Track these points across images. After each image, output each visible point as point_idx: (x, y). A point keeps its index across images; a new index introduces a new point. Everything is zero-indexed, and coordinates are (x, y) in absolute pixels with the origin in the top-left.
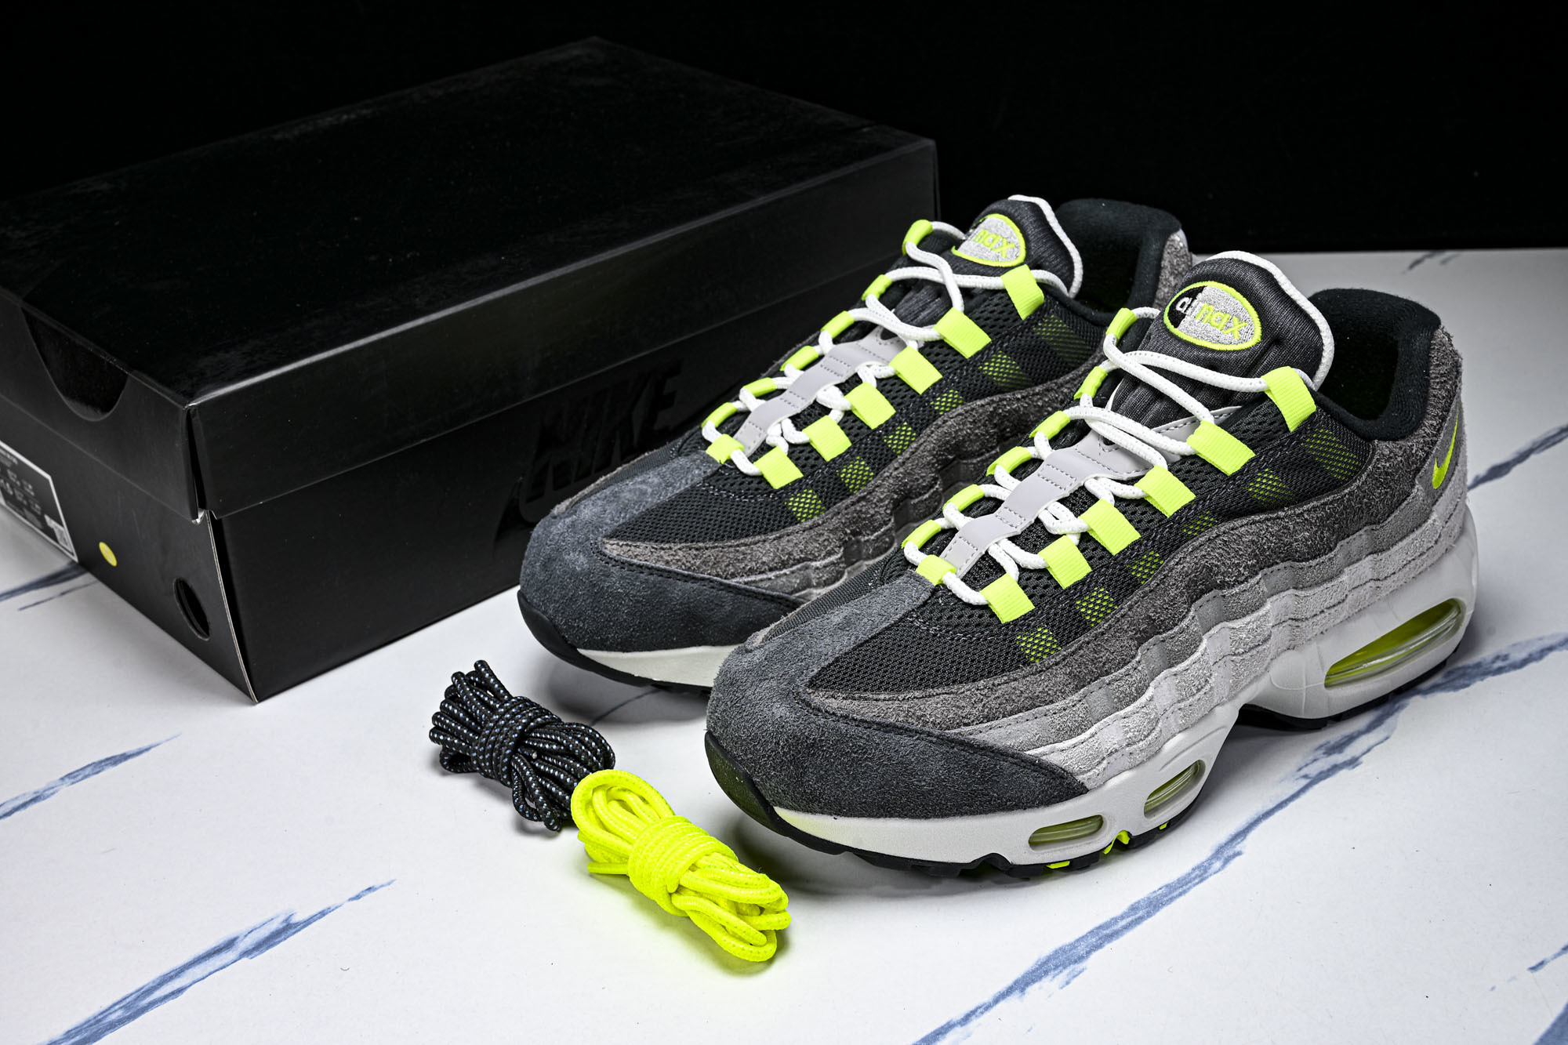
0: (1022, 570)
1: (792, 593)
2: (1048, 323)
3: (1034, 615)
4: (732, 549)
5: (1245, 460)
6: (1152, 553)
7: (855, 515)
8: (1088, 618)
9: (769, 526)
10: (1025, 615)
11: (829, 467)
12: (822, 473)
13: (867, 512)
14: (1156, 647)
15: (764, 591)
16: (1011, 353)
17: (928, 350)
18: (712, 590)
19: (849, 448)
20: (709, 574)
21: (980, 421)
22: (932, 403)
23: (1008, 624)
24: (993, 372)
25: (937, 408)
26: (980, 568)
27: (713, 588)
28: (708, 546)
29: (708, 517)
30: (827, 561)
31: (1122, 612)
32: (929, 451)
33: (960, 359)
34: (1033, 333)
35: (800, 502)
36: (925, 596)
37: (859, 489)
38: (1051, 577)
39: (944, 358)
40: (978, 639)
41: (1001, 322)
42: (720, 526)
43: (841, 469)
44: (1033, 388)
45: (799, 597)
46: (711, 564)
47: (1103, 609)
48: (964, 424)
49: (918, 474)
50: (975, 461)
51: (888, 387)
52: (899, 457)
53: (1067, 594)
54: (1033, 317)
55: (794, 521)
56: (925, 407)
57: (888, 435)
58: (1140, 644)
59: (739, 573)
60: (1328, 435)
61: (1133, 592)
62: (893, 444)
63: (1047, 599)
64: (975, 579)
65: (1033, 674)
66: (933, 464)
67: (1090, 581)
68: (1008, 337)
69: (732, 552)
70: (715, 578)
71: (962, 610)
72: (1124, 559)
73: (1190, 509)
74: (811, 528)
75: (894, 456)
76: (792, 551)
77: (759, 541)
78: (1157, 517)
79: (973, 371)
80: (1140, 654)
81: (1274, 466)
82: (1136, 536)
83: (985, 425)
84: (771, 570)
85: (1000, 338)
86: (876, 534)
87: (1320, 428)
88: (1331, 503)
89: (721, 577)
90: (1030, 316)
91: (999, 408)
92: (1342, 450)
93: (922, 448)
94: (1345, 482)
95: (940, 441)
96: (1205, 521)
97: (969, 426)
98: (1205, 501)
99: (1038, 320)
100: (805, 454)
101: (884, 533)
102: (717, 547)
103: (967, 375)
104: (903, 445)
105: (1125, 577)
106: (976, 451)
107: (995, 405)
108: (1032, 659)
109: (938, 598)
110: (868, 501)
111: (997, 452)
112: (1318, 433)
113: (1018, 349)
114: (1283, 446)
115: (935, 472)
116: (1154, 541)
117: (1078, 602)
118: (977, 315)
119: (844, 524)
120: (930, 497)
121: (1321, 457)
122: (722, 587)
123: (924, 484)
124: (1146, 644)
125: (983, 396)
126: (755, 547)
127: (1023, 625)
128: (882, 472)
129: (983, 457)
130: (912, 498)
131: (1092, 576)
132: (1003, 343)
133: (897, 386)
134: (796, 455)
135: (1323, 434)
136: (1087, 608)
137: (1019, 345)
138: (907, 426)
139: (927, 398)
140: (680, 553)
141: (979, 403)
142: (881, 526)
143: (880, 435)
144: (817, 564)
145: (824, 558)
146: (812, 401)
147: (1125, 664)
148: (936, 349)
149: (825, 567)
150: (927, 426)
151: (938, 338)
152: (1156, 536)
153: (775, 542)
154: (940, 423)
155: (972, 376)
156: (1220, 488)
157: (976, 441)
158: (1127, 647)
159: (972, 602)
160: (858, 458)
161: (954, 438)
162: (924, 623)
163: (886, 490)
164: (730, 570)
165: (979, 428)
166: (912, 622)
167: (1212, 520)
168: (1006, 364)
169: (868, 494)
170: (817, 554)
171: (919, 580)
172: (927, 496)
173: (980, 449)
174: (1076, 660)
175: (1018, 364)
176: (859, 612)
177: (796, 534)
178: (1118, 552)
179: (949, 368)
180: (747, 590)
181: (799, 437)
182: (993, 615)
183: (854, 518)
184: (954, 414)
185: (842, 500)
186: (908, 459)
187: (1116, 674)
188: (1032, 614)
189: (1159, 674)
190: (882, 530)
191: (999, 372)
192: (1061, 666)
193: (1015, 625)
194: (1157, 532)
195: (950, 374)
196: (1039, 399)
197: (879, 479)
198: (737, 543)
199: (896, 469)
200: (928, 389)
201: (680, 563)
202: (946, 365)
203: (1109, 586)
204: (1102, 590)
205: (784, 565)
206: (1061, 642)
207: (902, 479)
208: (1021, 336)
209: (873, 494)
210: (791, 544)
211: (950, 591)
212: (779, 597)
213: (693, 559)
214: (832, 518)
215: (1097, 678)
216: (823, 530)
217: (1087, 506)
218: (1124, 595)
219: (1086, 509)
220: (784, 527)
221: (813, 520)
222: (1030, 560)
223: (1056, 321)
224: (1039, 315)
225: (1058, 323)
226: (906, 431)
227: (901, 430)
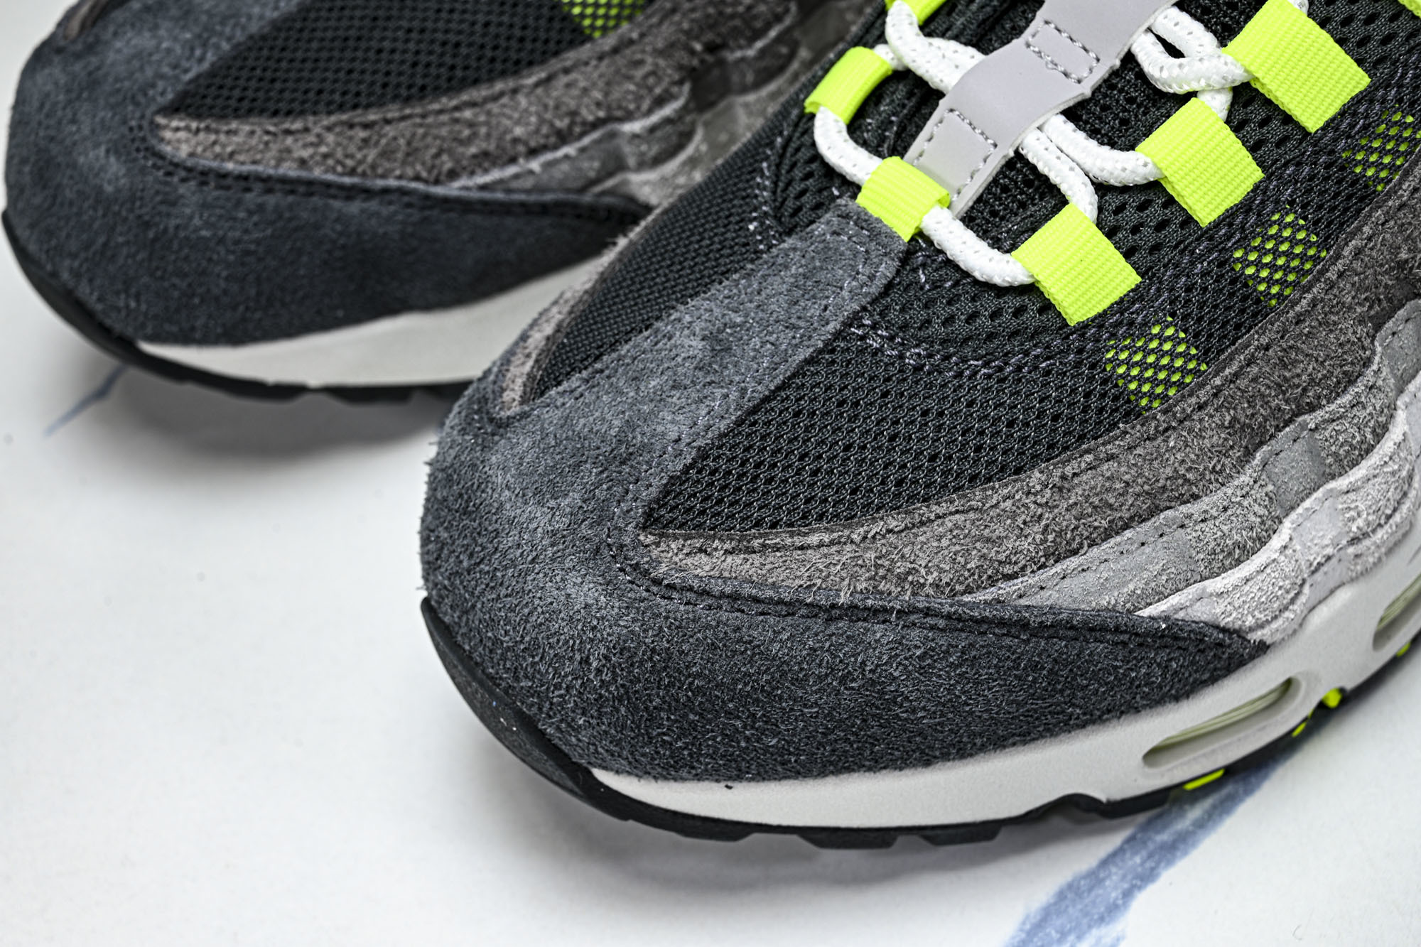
0: (1101, 188)
1: (583, 190)
3: (1141, 299)
4: (444, 118)
6: (1397, 117)
7: (710, 10)
8: (1262, 287)
9: (523, 54)
10: (1122, 300)
14: (1410, 325)
15: (522, 197)
18: (409, 211)
20: (400, 177)
23: (1084, 326)
26: (1005, 189)
27: (409, 205)
28: (390, 115)
29: (387, 44)
30: (655, 118)
31: (1340, 266)
36: (886, 269)
38: (1171, 201)
40: (1019, 369)
42: (415, 65)
45: (603, 193)
46: (400, 155)
47: (1295, 263)
53: (1211, 239)
55: (578, 36)
58: (1378, 328)
59: (464, 168)
61: (1359, 211)
63: (1167, 254)
64: (994, 213)
65: (1148, 439)
67: (1263, 202)
69: (443, 124)
70: (414, 185)
71: (973, 300)
72: (1335, 140)
74: (615, 51)
76: (579, 106)
77: (502, 94)
78: (1402, 27)
80: (1379, 349)
82: (1358, 80)
84: (533, 152)
86: (759, 44)
89: (426, 182)
102: (409, 117)
105: (1339, 182)
108: (1144, 402)
109: (915, 270)
116: (1400, 86)
117: (1238, 254)
119: (688, 33)
122: (429, 203)
124: (1390, 324)
126: (494, 107)
127: (1118, 324)
131: (1267, 187)
136: (1259, 265)
140: (330, 138)
142: (768, 26)
144: (635, 127)
145: (650, 112)
147: (1351, 382)
149: (653, 129)
152: (1403, 76)
153: (539, 91)
158: (1353, 344)
159: (998, 280)
162: (892, 338)
164: (443, 163)
166: (863, 338)
170: (632, 107)
171: (870, 227)
174: (1243, 391)
176: (738, 320)
177: (583, 69)
178: (1321, 124)
180: (484, 203)
182: (1047, 306)
183: (708, 16)
187: (1332, 407)
188: (1136, 295)
190: (773, 33)
192: (1210, 410)
193: (1100, 327)
194: (1405, 65)
198: (454, 102)
201: (330, 162)
203: (1304, 207)
204: (1290, 218)
205: (563, 138)
206: (1206, 352)
210: (575, 92)
211: (941, 252)
212: (558, 204)
213: (360, 149)
214: (660, 23)
215: (1291, 421)
216: (643, 52)
217: (1241, 14)
218: (1342, 224)
219: (1238, 23)
220: (556, 54)
221: (620, 31)
222: (1119, 166)
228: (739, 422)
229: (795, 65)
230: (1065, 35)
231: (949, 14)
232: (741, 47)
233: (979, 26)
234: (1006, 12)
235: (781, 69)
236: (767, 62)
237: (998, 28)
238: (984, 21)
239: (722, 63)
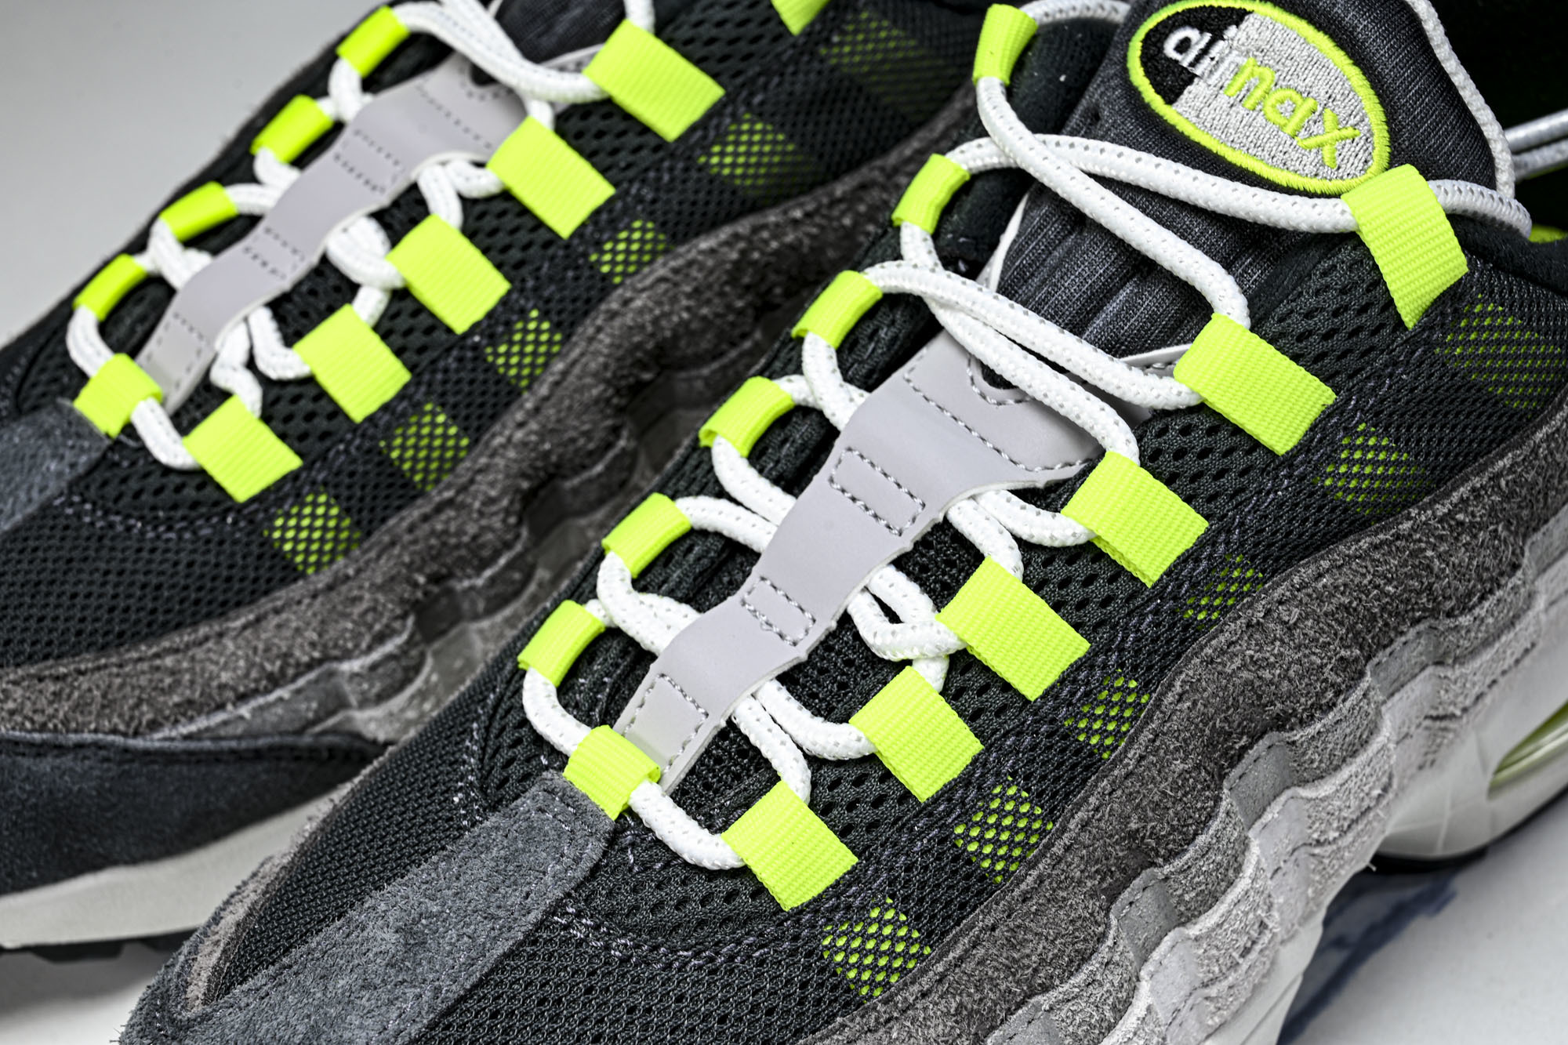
0: (815, 762)
1: (300, 732)
2: (856, 32)
3: (857, 881)
4: (145, 666)
5: (1313, 412)
6: (1119, 683)
7: (433, 541)
8: (986, 864)
9: (230, 595)
10: (838, 882)
11: (363, 436)
12: (347, 451)
13: (460, 532)
14: (1148, 893)
15: (233, 744)
16: (773, 115)
17: (575, 124)
18: (106, 765)
19: (406, 387)
20: (96, 731)
21: (710, 287)
22: (594, 257)
23: (799, 912)
24: (734, 165)
25: (605, 269)
26: (718, 760)
27: (107, 760)
28: (83, 667)
29: (82, 589)
30: (376, 656)
31: (1066, 839)
32: (595, 375)
33: (653, 142)
34: (822, 61)
35: (298, 528)
36: (593, 851)
37: (437, 481)
38: (887, 775)
39: (617, 143)
40: (731, 958)
41: (743, 47)
42: (112, 610)
43: (390, 438)
44: (829, 188)
45: (324, 733)
46: (94, 708)
47: (1020, 837)
48: (674, 300)
49: (575, 428)
50: (705, 371)
51: (489, 222)
52: (526, 395)
53: (930, 814)
54: (818, 27)
55: (288, 572)
56: (577, 268)
57: (495, 345)
58: (1112, 899)
59: (167, 718)
60: (1494, 314)
61: (1084, 781)
62: (507, 365)
63: (886, 832)
64: (707, 786)
65: (870, 1030)
66: (608, 401)
67: (983, 775)
68: (762, 80)
69: (143, 672)
70: (111, 738)
71: (684, 883)
72: (1056, 709)
73: (1197, 561)
74: (330, 588)
75: (512, 394)
76: (290, 647)
77: (207, 639)
78: (1121, 589)
79: (686, 170)
80: (1114, 922)
81: (1377, 414)
82: (1076, 646)
83: (722, 294)
84: (242, 698)
85: (743, 85)
86: (488, 573)
87: (1473, 304)
88: (1511, 470)
89: (125, 735)
90: (812, 24)
91: (754, 249)
92: (1529, 343)
93: (577, 370)
94: (1535, 413)
95: (619, 347)
96: (1234, 581)
97: (684, 302)
98: (1229, 532)
99: (831, 31)
100: (305, 405)
101: (509, 566)
102: (106, 666)
103: (672, 180)
104: (533, 365)
105: (1063, 751)
106: (707, 351)
107: (742, 245)
108: (864, 991)
109: (624, 850)
110: (462, 507)
111: (757, 344)
112: (1470, 315)
113: (787, 104)
114: (1395, 364)
115: (615, 416)
116: (1121, 650)
117: (959, 830)
118: (685, 32)
119: (409, 566)
120: (608, 468)
121: (1481, 371)
122: (129, 756)
123: (591, 446)
124: (1125, 895)
125: (714, 225)
126: (199, 653)
127: (834, 909)
128: (486, 437)
129: (725, 360)
130: (565, 477)
131: (986, 760)
132: (752, 94)
133: (509, 217)
134: (283, 408)
135: (1483, 315)
136: (981, 840)
137: (791, 94)
138: (540, 320)
139: (581, 249)
140: (18, 693)
141: (704, 245)
142: (497, 554)
143: (476, 347)
144: (354, 665)
145: (370, 649)
146: (314, 259)
147: (1085, 960)
148: (595, 122)
149: (374, 667)
150: (586, 314)
151: (597, 97)
152: (1123, 640)
153: (248, 633)
154: (614, 306)
155: (684, 181)
156: (1260, 492)
157: (703, 331)
158: (1085, 919)
159: (707, 864)
160: (428, 407)
161: (652, 335)
162: (597, 927)
163: (500, 477)
164: (142, 714)
165: (708, 302)
166: (566, 927)
167: (1249, 574)
168: (762, 143)
169: (458, 492)
170: (350, 645)
172: (599, 468)
173: (716, 346)
174: (970, 976)
175: (790, 138)
177: (295, 608)
178: (1040, 692)
179: (629, 166)
180: (190, 753)
181: (283, 363)
182: (760, 890)
183: (431, 547)
184: (648, 282)
185: (399, 508)
186: (546, 399)
187: (1066, 987)
188: (853, 877)
189: (1158, 944)
190: (502, 561)
191: (747, 165)
192: (935, 997)
193: (816, 911)
194: (1125, 628)
195: (631, 181)
196: (843, 213)
197: (481, 454)
198: (154, 650)
199: (521, 425)
200: (583, 225)
201: (18, 718)
202: (623, 158)
203: (1027, 778)
204: (1012, 791)
205: (275, 681)
206: (930, 934)
207: (537, 444)
208: (794, 73)
209: (473, 488)
210: (288, 633)
211: (650, 830)
212: (271, 748)
213: (51, 703)
214: (379, 557)
215: (1023, 1003)
216: (361, 587)
217: (960, 571)
218: (1067, 795)
219: (958, 581)
220: (266, 593)
221: (335, 567)
222: (832, 740)
223: (874, 25)
224: (834, 19)
225: (879, 29)
226: (538, 331)
227: (525, 331)
228: (432, 1026)
229: (532, 588)
230: (780, 593)
231: (666, 565)
232: (469, 577)
233: (695, 579)
234: (724, 563)
235: (516, 594)
236: (499, 589)
237: (716, 580)
238: (701, 573)
239: (450, 592)
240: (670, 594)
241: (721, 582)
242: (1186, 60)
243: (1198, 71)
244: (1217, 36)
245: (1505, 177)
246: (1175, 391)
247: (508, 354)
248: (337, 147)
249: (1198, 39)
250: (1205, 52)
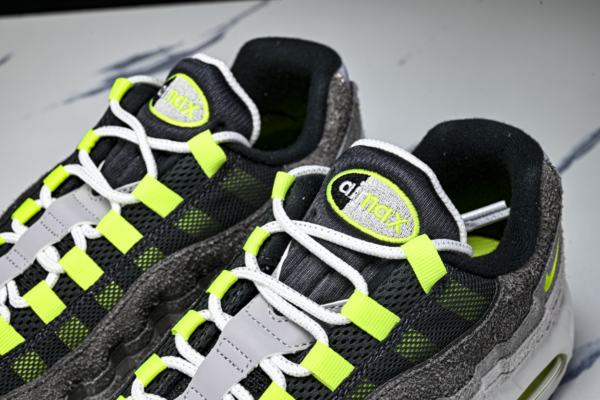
2: (232, 176)
5: (392, 326)
7: (75, 368)
11: (48, 329)
12: (42, 335)
13: (85, 365)
16: (202, 207)
17: (128, 212)
19: (64, 311)
21: (179, 271)
22: (135, 261)
24: (187, 226)
25: (140, 265)
32: (136, 305)
33: (157, 218)
34: (220, 187)
35: (24, 365)
37: (76, 346)
39: (144, 219)
41: (190, 183)
43: (59, 330)
44: (224, 232)
48: (165, 276)
49: (128, 324)
50: (178, 301)
51: (97, 248)
52: (110, 313)
54: (218, 175)
55: (20, 382)
56: (129, 265)
57: (98, 295)
60: (458, 287)
62: (103, 302)
66: (141, 314)
68: (197, 195)
73: (350, 381)
74: (35, 387)
75: (105, 312)
78: (323, 392)
79: (170, 228)
81: (416, 325)
83: (183, 273)
85: (190, 197)
86: (96, 379)
87: (450, 283)
88: (467, 342)
90: (216, 174)
91: (195, 256)
92: (472, 296)
93: (129, 303)
94: (476, 321)
95: (145, 294)
96: (364, 388)
97: (169, 277)
98: (362, 370)
99: (223, 177)
100: (27, 318)
101: (104, 376)
103: (164, 232)
104: (112, 302)
106: (178, 294)
107: (191, 255)
110: (86, 355)
111: (197, 290)
112: (449, 288)
113: (207, 203)
114: (422, 307)
115: (144, 319)
118: (169, 178)
119: (65, 378)
120: (141, 338)
121: (454, 308)
123: (135, 331)
125: (180, 248)
128: (95, 329)
129: (186, 297)
130: (125, 342)
132: (194, 200)
133: (104, 246)
134: (18, 319)
135: (454, 287)
137: (208, 199)
138: (115, 285)
139: (130, 258)
141: (177, 255)
142: (99, 372)
143: (91, 295)
146: (32, 262)
148: (136, 211)
150: (132, 282)
151: (137, 202)
154: (143, 279)
155: (169, 232)
156: (373, 355)
157: (177, 287)
160: (73, 318)
161: (157, 289)
163: (100, 343)
165: (178, 276)
167: (370, 385)
168: (198, 217)
169: (84, 350)
172: (138, 338)
173: (182, 292)
175: (209, 215)
177: (22, 395)
179: (148, 227)
181: (19, 302)
183: (74, 371)
184: (155, 270)
185: (62, 356)
186: (118, 314)
190: (101, 375)
191: (192, 226)
195: (149, 233)
196: (229, 242)
197: (92, 336)
199: (108, 324)
200: (131, 249)
202: (146, 225)
207: (114, 331)
208: (210, 192)
209: (89, 348)
214: (54, 375)
216: (47, 387)
217: (264, 385)
219: (264, 389)
220: (11, 390)
221: (37, 379)
223: (239, 173)
224: (224, 172)
225: (241, 175)
226: (114, 289)
227: (110, 289)
229: (114, 383)
230: (199, 394)
231: (157, 382)
232: (89, 381)
233: (168, 388)
234: (179, 381)
235: (108, 386)
236: (101, 384)
237: (176, 388)
238: (170, 385)
239: (82, 386)
240: (158, 394)
241: (177, 388)
242: (347, 193)
243: (351, 197)
244: (358, 185)
245: (463, 234)
246: (341, 319)
247: (103, 298)
248: (42, 219)
249: (351, 185)
250: (353, 190)
